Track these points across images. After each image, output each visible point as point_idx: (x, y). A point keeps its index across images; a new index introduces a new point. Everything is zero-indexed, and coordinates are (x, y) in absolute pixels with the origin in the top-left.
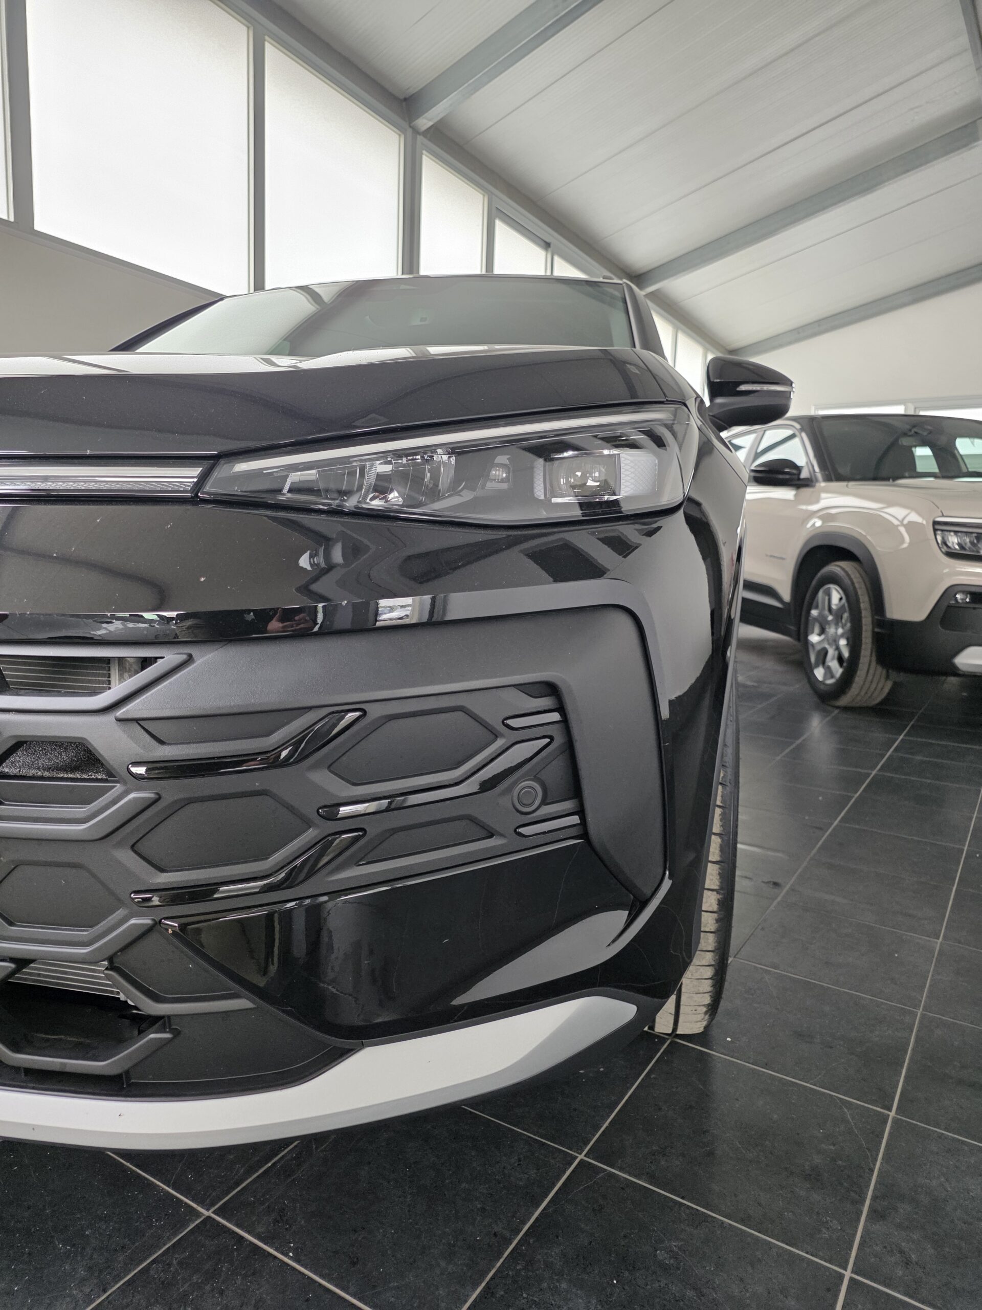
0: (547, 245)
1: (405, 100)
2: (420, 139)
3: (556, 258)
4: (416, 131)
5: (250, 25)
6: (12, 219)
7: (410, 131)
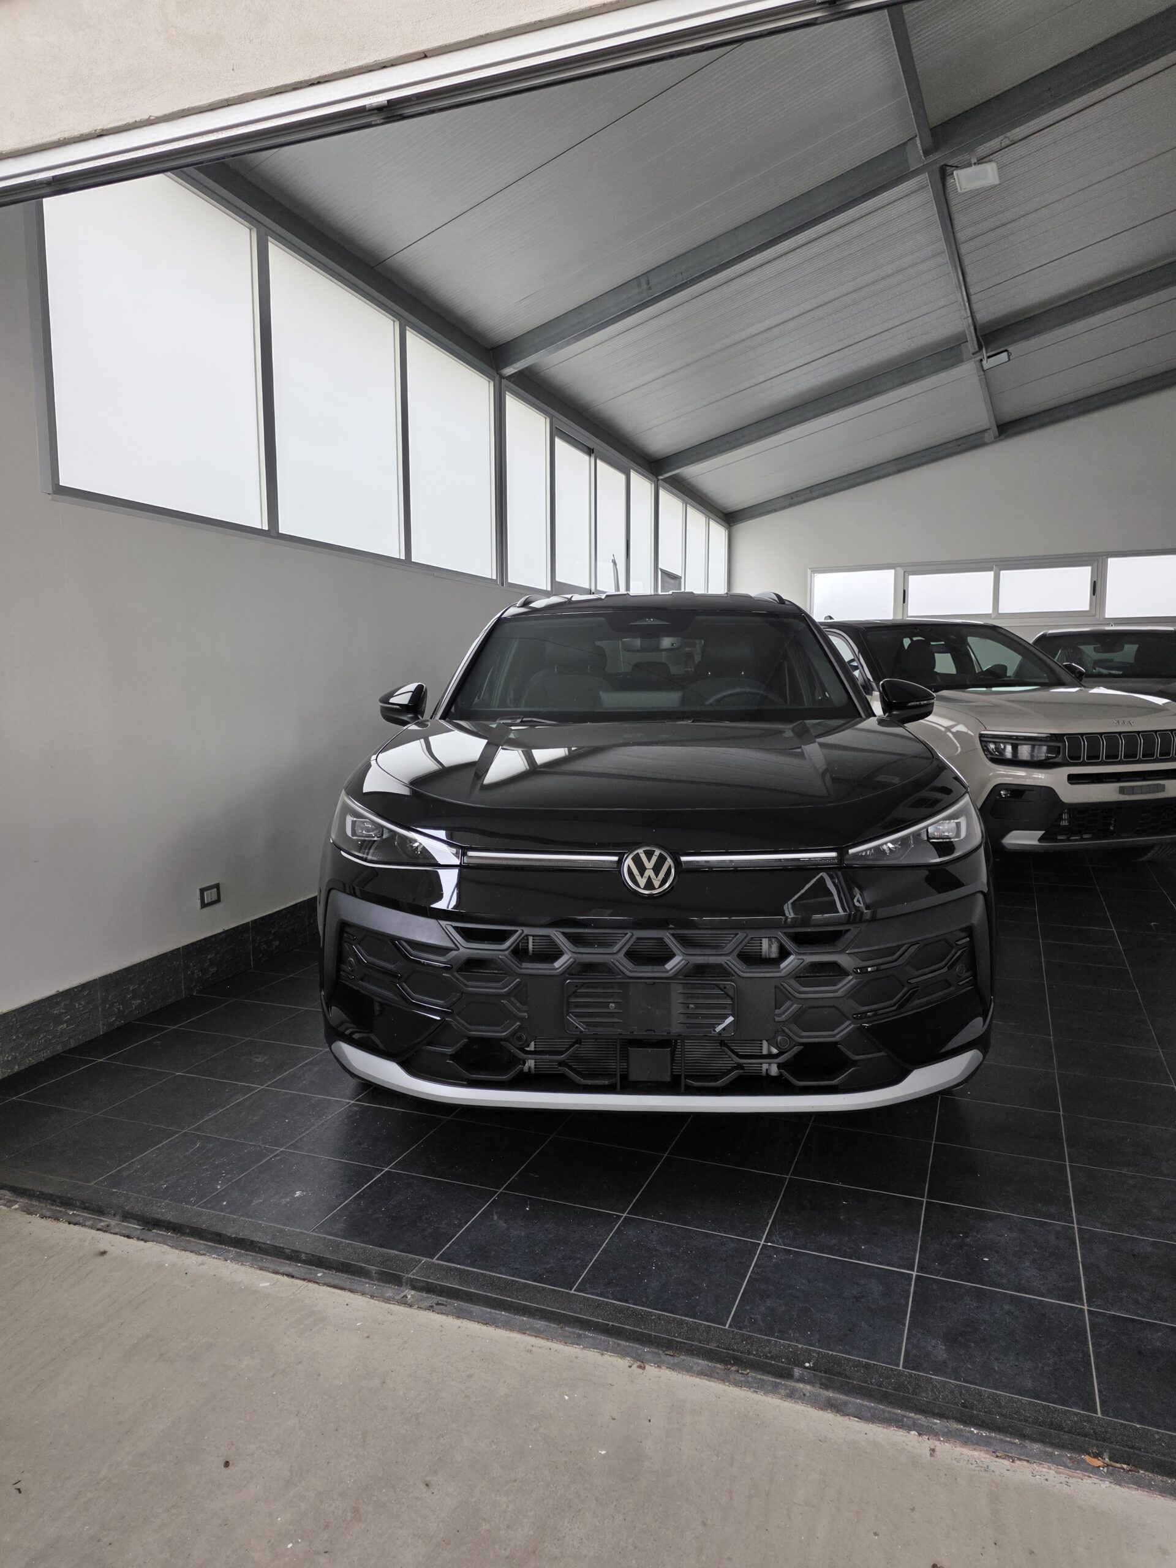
0: (590, 451)
1: (492, 349)
2: (504, 381)
3: (599, 462)
4: (502, 377)
5: (395, 320)
6: (266, 528)
7: (497, 377)
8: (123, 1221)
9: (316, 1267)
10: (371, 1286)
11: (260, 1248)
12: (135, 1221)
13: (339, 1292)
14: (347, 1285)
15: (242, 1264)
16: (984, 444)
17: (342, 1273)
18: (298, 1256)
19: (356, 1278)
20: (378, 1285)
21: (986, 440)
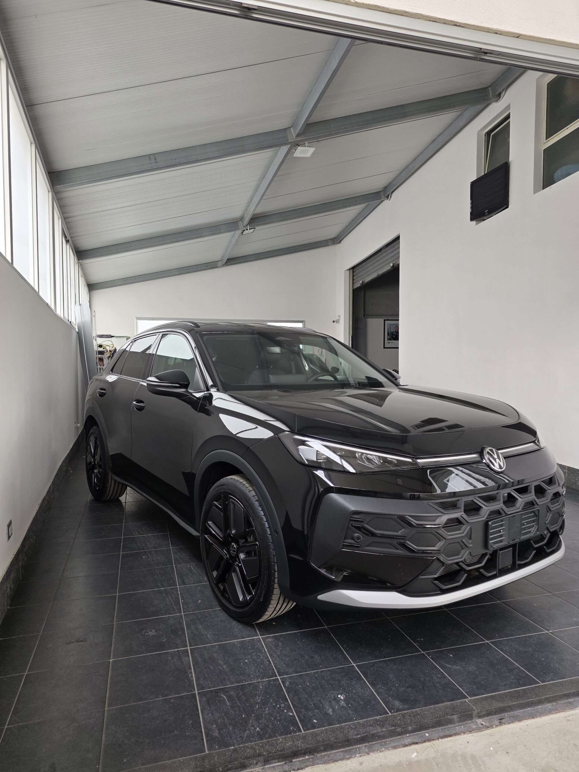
8: (265, 765)
9: (418, 732)
10: (459, 727)
11: (379, 736)
12: (277, 761)
13: (449, 739)
14: (448, 733)
15: (380, 751)
16: (217, 267)
17: (436, 728)
18: (406, 730)
19: (446, 727)
20: (464, 724)
21: (218, 265)
